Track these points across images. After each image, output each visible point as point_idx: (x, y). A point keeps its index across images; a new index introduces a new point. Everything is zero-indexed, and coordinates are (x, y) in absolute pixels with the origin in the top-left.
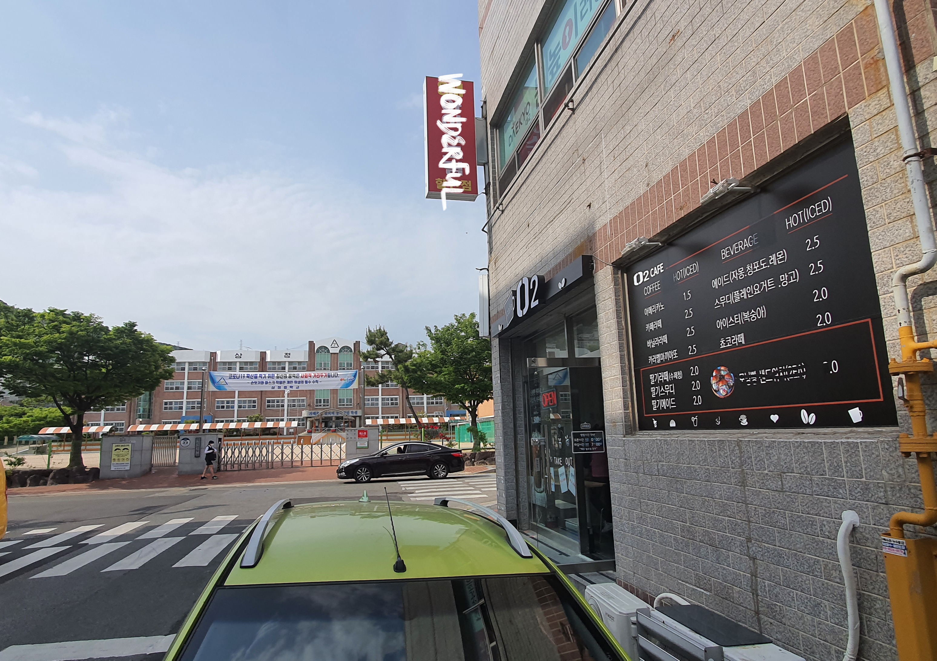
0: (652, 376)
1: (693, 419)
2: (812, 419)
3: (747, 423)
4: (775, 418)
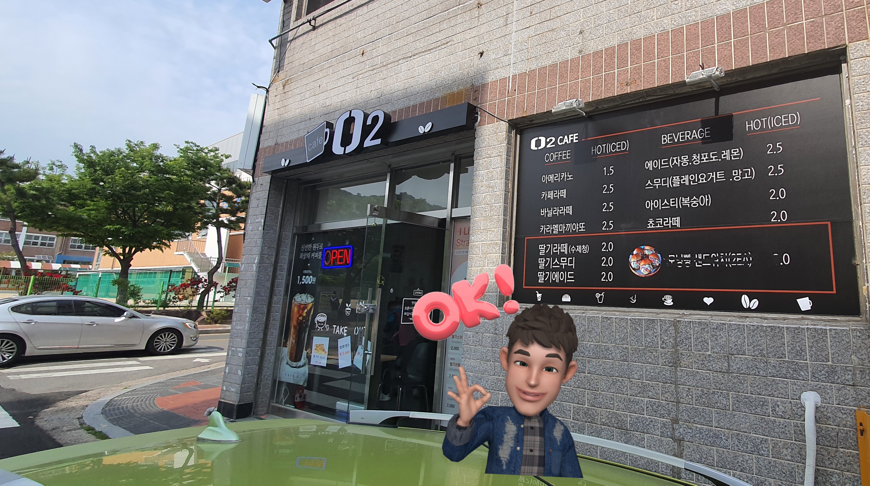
0: (542, 248)
1: (598, 295)
2: (755, 304)
3: (672, 303)
4: (708, 301)
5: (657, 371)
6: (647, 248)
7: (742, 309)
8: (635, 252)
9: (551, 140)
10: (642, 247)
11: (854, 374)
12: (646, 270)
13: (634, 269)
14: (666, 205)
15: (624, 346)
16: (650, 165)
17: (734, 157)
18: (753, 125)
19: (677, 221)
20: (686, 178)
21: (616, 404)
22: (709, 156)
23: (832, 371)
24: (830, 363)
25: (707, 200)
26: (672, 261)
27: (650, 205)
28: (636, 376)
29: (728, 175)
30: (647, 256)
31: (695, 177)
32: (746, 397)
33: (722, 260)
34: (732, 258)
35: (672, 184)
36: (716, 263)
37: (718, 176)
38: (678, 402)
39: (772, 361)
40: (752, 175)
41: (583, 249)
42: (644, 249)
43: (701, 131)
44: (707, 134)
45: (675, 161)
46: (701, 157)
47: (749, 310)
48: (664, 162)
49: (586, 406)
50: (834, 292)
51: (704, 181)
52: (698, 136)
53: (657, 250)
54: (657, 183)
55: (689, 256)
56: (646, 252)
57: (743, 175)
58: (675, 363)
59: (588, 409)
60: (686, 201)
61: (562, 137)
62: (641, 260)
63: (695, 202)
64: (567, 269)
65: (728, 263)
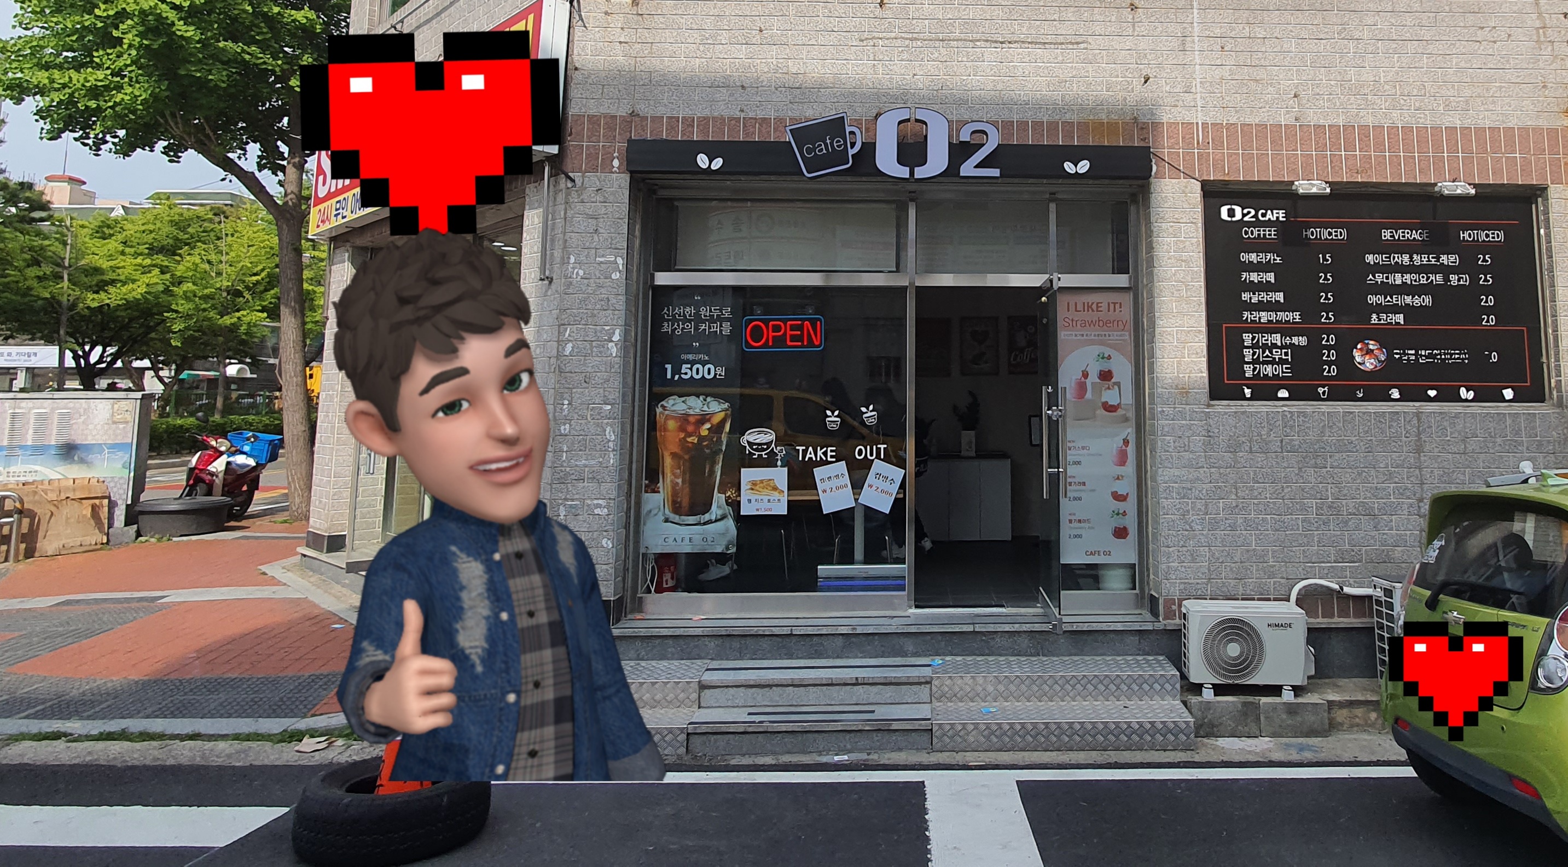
0: (1247, 338)
1: (1321, 390)
2: (1471, 395)
3: (1399, 397)
4: (1432, 393)
5: (1402, 458)
6: (1371, 342)
7: (1460, 400)
8: (1359, 346)
9: (1249, 213)
10: (1366, 342)
11: (1554, 445)
12: (1372, 364)
13: (1359, 363)
14: (1389, 301)
15: (1369, 438)
16: (1370, 259)
17: (1452, 262)
18: (1466, 235)
19: (1400, 318)
20: (1407, 276)
21: (1362, 494)
22: (1428, 258)
23: (1540, 444)
24: (1538, 438)
25: (1427, 300)
26: (1397, 356)
27: (1372, 299)
28: (1382, 465)
29: (1447, 279)
30: (1372, 351)
31: (1416, 276)
32: (1480, 472)
33: (1443, 357)
34: (1451, 355)
35: (1395, 280)
36: (1438, 359)
37: (1438, 279)
38: (1422, 484)
39: (1499, 440)
40: (1466, 281)
41: (1301, 341)
42: (1368, 344)
43: (1420, 233)
44: (1427, 237)
45: (1396, 259)
46: (1421, 258)
47: (1466, 400)
48: (1386, 258)
49: (1330, 500)
50: (1528, 384)
51: (1425, 282)
52: (1418, 237)
53: (1382, 346)
54: (1379, 278)
55: (1413, 352)
56: (1371, 347)
57: (1459, 280)
58: (1419, 450)
59: (1332, 502)
60: (1408, 300)
61: (1264, 211)
62: (1366, 354)
63: (1417, 301)
64: (1282, 362)
65: (1448, 359)
